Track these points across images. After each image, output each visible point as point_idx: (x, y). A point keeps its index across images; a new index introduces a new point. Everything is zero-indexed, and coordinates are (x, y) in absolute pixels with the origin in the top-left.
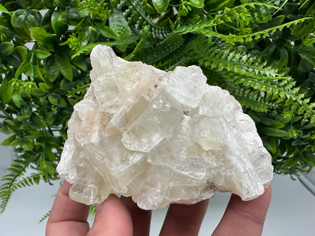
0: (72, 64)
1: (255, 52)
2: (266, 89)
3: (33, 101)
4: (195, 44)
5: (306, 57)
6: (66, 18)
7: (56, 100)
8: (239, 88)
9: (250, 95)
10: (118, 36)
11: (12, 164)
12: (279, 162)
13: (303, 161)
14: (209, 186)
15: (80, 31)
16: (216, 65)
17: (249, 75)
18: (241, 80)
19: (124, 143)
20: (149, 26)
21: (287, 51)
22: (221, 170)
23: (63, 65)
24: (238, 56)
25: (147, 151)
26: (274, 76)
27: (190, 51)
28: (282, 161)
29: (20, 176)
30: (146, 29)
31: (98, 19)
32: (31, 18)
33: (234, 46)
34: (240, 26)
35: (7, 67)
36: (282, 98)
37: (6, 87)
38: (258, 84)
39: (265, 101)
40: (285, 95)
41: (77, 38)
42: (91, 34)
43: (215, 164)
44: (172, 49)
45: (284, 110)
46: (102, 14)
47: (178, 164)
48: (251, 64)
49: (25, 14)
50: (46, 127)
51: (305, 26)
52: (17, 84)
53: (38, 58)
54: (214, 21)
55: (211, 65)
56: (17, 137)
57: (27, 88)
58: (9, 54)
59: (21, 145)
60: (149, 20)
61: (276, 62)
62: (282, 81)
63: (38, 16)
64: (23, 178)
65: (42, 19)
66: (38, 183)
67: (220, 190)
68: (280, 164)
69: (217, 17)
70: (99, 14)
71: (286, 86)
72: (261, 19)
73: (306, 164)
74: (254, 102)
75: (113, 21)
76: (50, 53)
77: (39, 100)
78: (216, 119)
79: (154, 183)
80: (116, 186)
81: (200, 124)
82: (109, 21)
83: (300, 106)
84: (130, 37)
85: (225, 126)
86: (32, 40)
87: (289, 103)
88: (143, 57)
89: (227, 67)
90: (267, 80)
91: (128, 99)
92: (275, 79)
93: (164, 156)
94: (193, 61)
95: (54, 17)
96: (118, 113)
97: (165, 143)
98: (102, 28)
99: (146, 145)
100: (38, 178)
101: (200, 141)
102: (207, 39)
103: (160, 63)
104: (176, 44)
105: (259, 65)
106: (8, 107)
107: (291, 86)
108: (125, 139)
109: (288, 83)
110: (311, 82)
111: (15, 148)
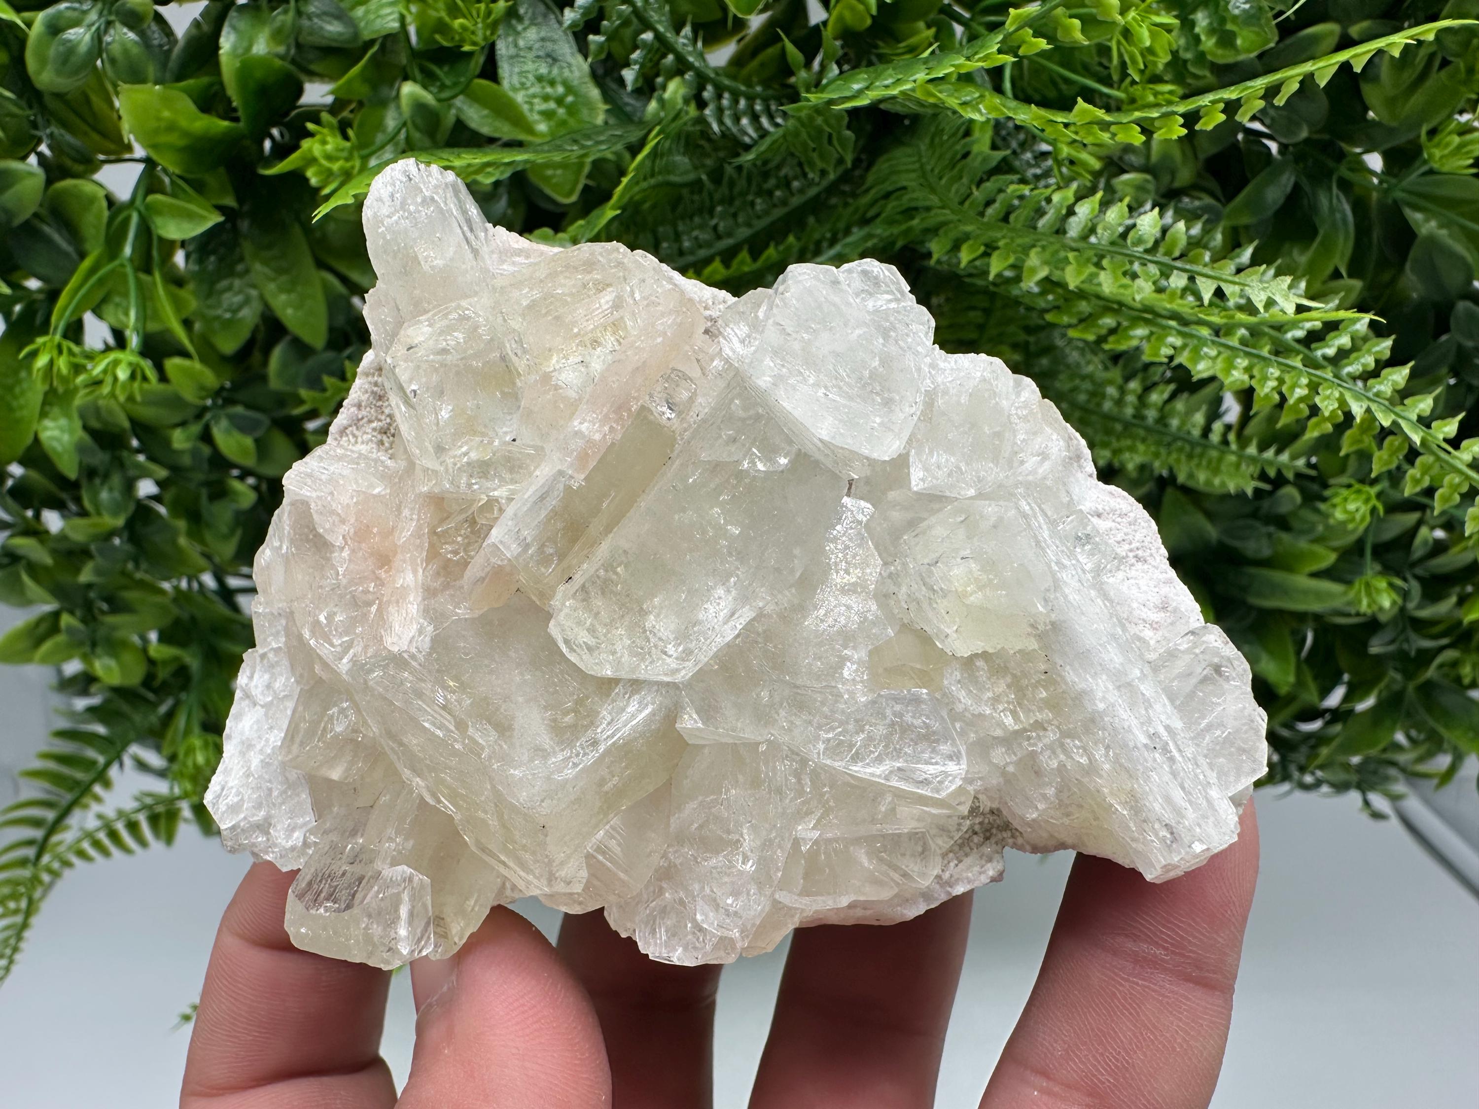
0: (321, 265)
1: (1197, 203)
2: (1252, 377)
3: (138, 451)
4: (914, 163)
5: (1441, 226)
6: (292, 41)
7: (248, 442)
8: (1120, 380)
9: (1172, 413)
10: (542, 127)
11: (45, 748)
12: (1310, 736)
13: (1419, 731)
14: (977, 828)
15: (361, 104)
16: (1011, 260)
17: (1168, 306)
18: (1132, 333)
19: (566, 642)
20: (688, 76)
21: (1347, 199)
22: (1040, 745)
23: (280, 271)
24: (1115, 215)
25: (678, 678)
26: (1291, 309)
27: (887, 196)
28: (1322, 729)
29: (86, 807)
30: (676, 92)
31: (445, 44)
32: (123, 44)
33: (1097, 175)
34: (1124, 75)
35: (15, 286)
36: (1327, 414)
37: (10, 381)
38: (1213, 352)
39: (1243, 442)
40: (1342, 402)
41: (346, 137)
42: (412, 117)
43: (1009, 721)
44: (801, 191)
45: (1332, 481)
46: (465, 17)
47: (833, 729)
48: (1177, 253)
49: (93, 24)
50: (202, 570)
51: (1434, 74)
52: (63, 364)
53: (161, 239)
54: (1000, 37)
55: (988, 265)
56: (66, 620)
57: (109, 380)
58: (17, 222)
59: (85, 658)
60: (690, 49)
61: (1295, 253)
62: (1328, 337)
63: (156, 36)
64: (100, 816)
65: (177, 50)
66: (169, 839)
67: (1028, 843)
68: (1312, 742)
69: (1018, 16)
70: (447, 19)
71: (1345, 361)
72: (1226, 40)
73: (1435, 744)
74: (1193, 444)
75: (517, 56)
76: (217, 212)
77: (167, 443)
78: (1001, 503)
79: (719, 832)
80: (536, 861)
81: (924, 533)
82: (498, 57)
83: (1412, 455)
84: (598, 130)
85: (1046, 534)
86: (129, 148)
87: (1360, 441)
88: (661, 229)
89: (1063, 270)
90: (1255, 332)
91: (576, 423)
92: (1294, 325)
93: (758, 695)
94: (900, 244)
95: (232, 37)
96: (526, 496)
97: (758, 634)
98: (466, 91)
99: (671, 649)
100: (172, 815)
101: (930, 614)
102: (968, 133)
103: (744, 255)
104: (820, 164)
105: (1215, 260)
106: (23, 478)
107: (1369, 361)
108: (568, 624)
109: (1355, 348)
110: (1460, 348)
111: (59, 672)
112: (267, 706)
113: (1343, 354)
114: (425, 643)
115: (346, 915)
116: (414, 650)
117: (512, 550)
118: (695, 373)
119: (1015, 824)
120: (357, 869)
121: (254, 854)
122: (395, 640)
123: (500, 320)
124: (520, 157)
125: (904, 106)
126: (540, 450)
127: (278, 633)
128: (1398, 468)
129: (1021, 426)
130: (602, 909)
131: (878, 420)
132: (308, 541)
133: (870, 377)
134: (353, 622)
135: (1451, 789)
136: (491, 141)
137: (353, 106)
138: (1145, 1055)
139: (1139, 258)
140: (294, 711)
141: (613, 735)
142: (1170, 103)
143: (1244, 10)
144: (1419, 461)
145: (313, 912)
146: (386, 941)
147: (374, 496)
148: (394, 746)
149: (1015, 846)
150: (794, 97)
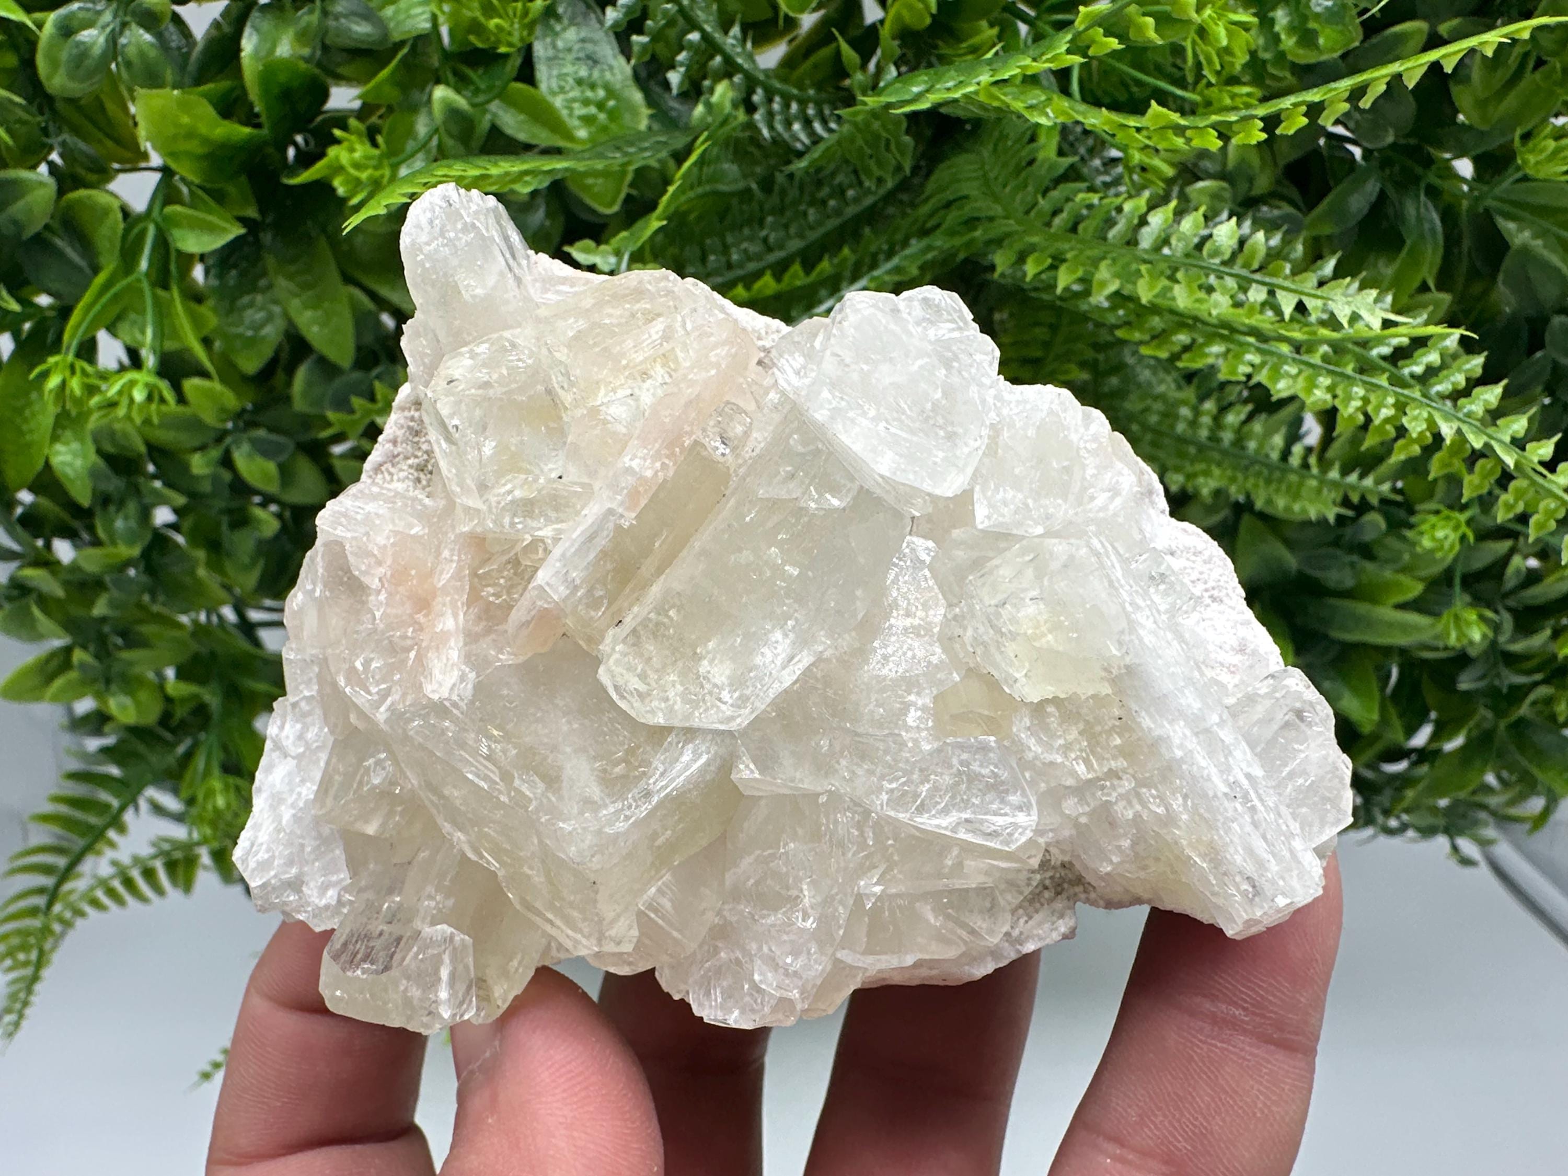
0: (348, 280)
1: (1276, 212)
2: (1335, 397)
3: (155, 477)
4: (977, 170)
5: (1535, 236)
6: (319, 46)
7: (271, 467)
8: (1194, 400)
9: (1249, 435)
10: (582, 133)
11: (55, 791)
12: (1394, 777)
13: (1511, 773)
14: (1048, 882)
15: (390, 109)
16: (1080, 273)
17: (1247, 321)
18: (1207, 350)
19: (616, 688)
20: (737, 79)
21: (1436, 207)
22: (1115, 794)
23: (305, 287)
24: (1190, 225)
25: (733, 726)
26: (1377, 324)
27: (948, 205)
28: (1408, 770)
29: (99, 853)
30: (723, 96)
31: (480, 45)
32: (139, 46)
33: (1170, 182)
34: (1199, 76)
35: (25, 302)
36: (1414, 435)
37: (20, 403)
38: (1293, 370)
39: (1325, 465)
40: (1431, 422)
41: (375, 144)
42: (444, 123)
43: (1081, 769)
44: (856, 200)
45: (1419, 507)
46: (500, 17)
47: (897, 779)
48: (1256, 266)
49: (107, 26)
50: (223, 603)
51: (1528, 74)
52: (75, 384)
53: (179, 253)
54: (1069, 37)
55: (1055, 279)
56: (78, 655)
57: (124, 402)
58: (29, 233)
59: (98, 696)
60: (739, 50)
61: (1381, 263)
62: (1416, 354)
63: (175, 39)
64: (114, 863)
65: (196, 52)
66: (187, 886)
67: (1102, 898)
68: (1398, 783)
69: (1087, 15)
70: (482, 19)
71: (1432, 381)
72: (1307, 38)
73: (1529, 785)
74: (1271, 468)
75: (555, 58)
76: (238, 224)
77: (185, 468)
78: (1072, 541)
79: (777, 888)
80: (585, 920)
81: (991, 572)
82: (535, 60)
83: (1505, 478)
84: (640, 136)
85: (1119, 573)
86: (145, 156)
87: (1449, 465)
88: (708, 241)
89: (1135, 284)
90: (1338, 348)
91: (626, 459)
92: (1379, 340)
93: (818, 744)
94: (962, 256)
95: (255, 39)
96: (574, 536)
97: (817, 680)
98: (502, 95)
99: (725, 695)
100: (190, 862)
101: (998, 657)
102: (1033, 139)
103: (796, 268)
104: (877, 172)
105: (1294, 273)
106: (33, 505)
107: (1460, 379)
108: (618, 670)
109: (1444, 366)
110: (1556, 366)
111: (70, 711)
112: (299, 757)
113: (1431, 372)
114: (468, 689)
115: (384, 977)
116: (455, 698)
117: (559, 592)
118: (751, 407)
119: (1089, 878)
120: (396, 929)
121: (284, 913)
122: (435, 686)
123: (544, 351)
124: (559, 165)
125: (965, 109)
126: (587, 487)
127: (310, 680)
128: (1490, 493)
129: (1090, 461)
130: (653, 970)
131: (941, 454)
132: (342, 583)
133: (933, 410)
134: (390, 669)
135: (1545, 833)
136: (528, 148)
137: (382, 111)
138: (1223, 1120)
139: (1214, 270)
140: (328, 763)
141: (666, 787)
142: (1248, 106)
143: (1327, 8)
144: (1513, 485)
145: (349, 974)
146: (427, 1004)
147: (413, 536)
148: (434, 798)
149: (1087, 901)
150: (849, 100)
